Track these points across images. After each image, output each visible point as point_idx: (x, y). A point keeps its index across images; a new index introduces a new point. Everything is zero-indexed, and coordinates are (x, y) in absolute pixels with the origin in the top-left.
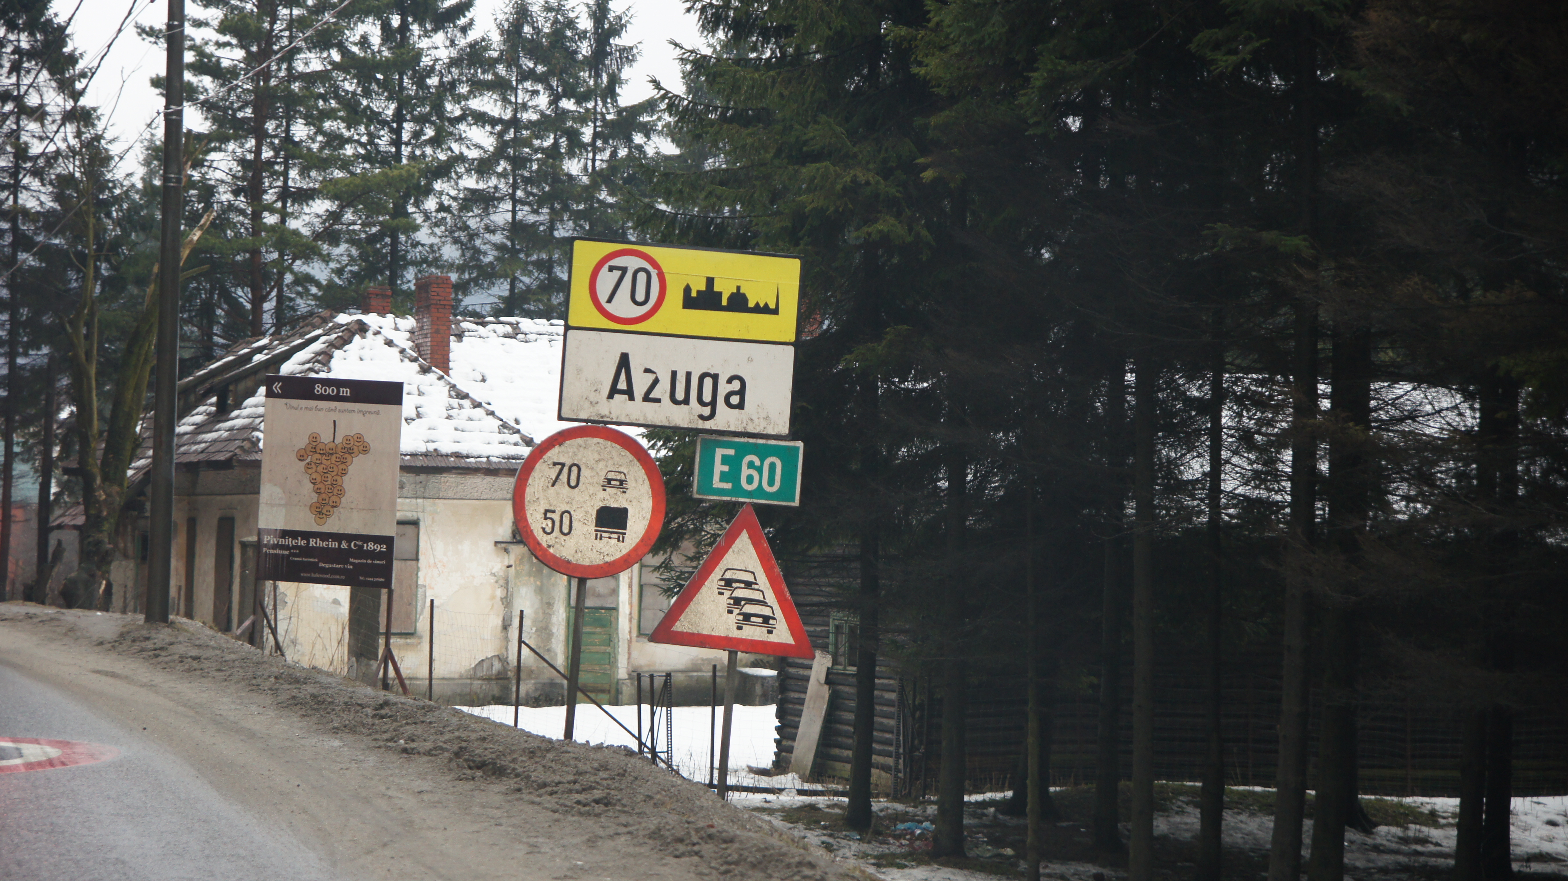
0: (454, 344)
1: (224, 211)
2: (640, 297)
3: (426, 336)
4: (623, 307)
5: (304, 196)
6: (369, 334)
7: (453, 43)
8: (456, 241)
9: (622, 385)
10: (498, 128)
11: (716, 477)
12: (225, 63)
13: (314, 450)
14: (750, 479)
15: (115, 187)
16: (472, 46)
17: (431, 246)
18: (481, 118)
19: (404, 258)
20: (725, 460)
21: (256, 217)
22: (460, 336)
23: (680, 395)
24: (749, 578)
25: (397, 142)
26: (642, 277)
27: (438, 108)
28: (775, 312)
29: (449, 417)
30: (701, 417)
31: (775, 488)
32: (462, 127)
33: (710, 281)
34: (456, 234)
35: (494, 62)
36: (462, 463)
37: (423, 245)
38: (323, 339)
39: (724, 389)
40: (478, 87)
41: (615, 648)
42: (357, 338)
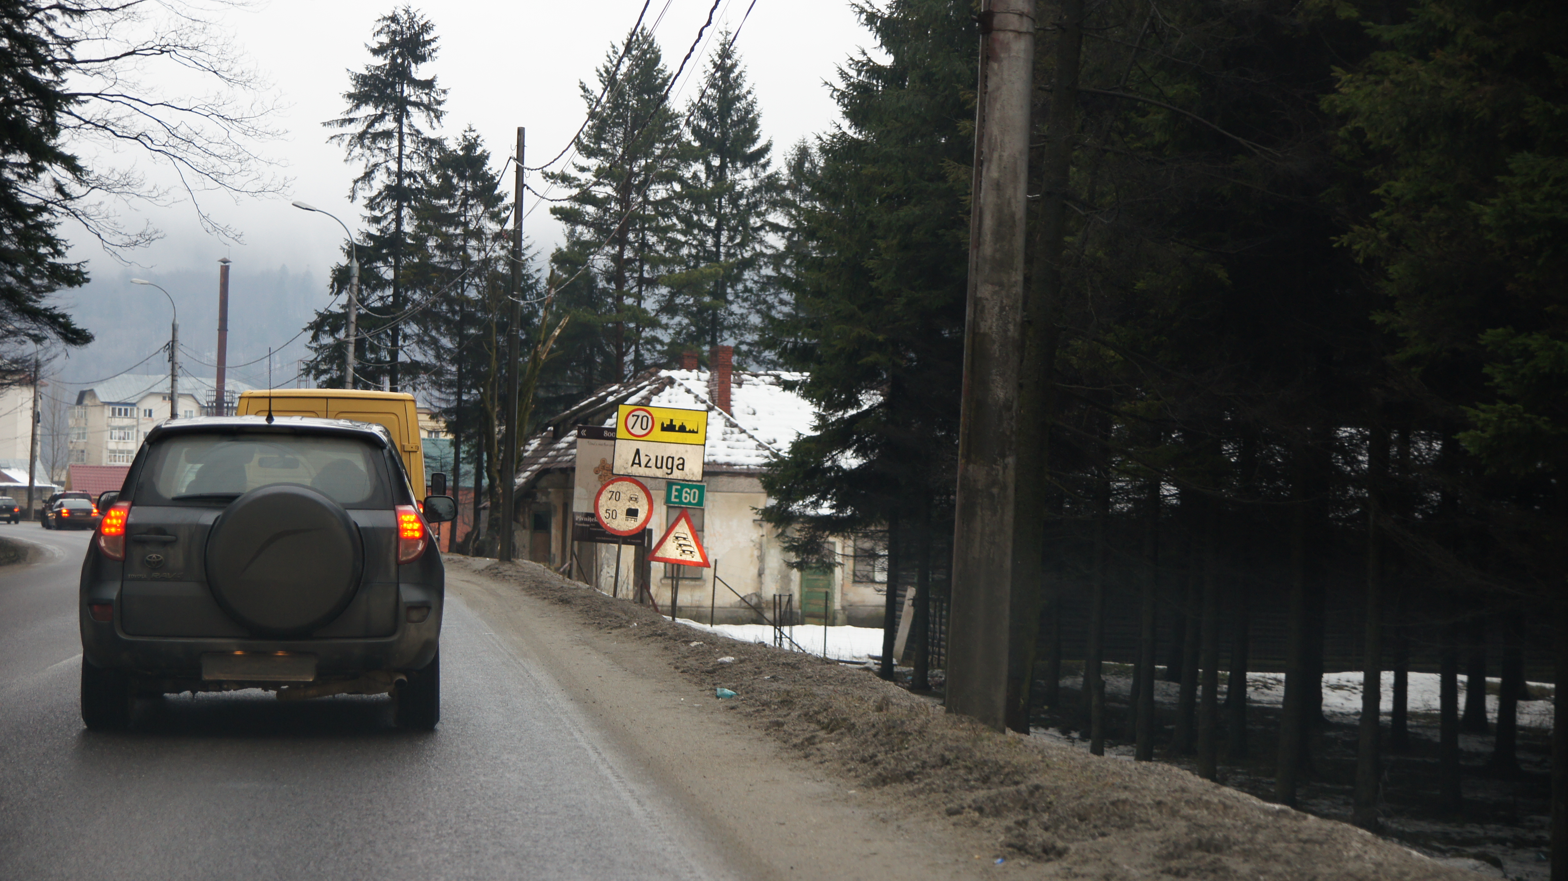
0: (734, 389)
1: (601, 294)
2: (644, 427)
3: (715, 385)
4: (637, 431)
5: (652, 283)
6: (676, 385)
7: (756, 176)
8: (758, 312)
9: (637, 461)
10: (787, 234)
11: (673, 497)
12: (600, 196)
13: (603, 468)
14: (686, 498)
15: (528, 279)
16: (769, 177)
17: (742, 315)
18: (776, 228)
19: (722, 323)
20: (677, 490)
21: (619, 299)
22: (740, 384)
23: (659, 465)
24: (685, 536)
25: (717, 244)
26: (645, 419)
27: (744, 223)
28: (697, 432)
29: (724, 440)
30: (668, 474)
31: (695, 501)
32: (762, 233)
33: (672, 421)
34: (758, 307)
35: (784, 188)
36: (730, 469)
37: (735, 315)
38: (648, 388)
39: (676, 462)
40: (774, 205)
41: (833, 589)
42: (668, 388)
